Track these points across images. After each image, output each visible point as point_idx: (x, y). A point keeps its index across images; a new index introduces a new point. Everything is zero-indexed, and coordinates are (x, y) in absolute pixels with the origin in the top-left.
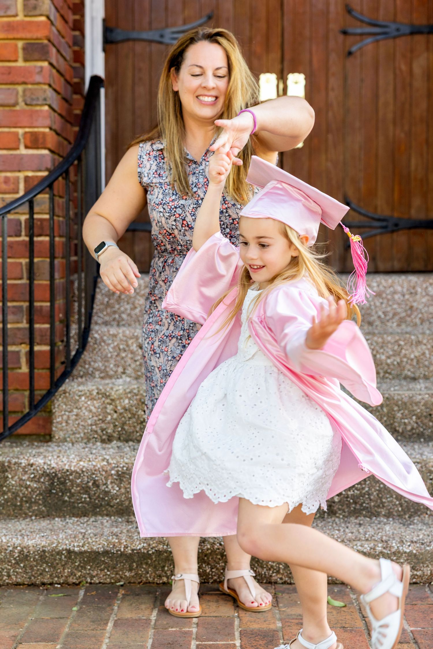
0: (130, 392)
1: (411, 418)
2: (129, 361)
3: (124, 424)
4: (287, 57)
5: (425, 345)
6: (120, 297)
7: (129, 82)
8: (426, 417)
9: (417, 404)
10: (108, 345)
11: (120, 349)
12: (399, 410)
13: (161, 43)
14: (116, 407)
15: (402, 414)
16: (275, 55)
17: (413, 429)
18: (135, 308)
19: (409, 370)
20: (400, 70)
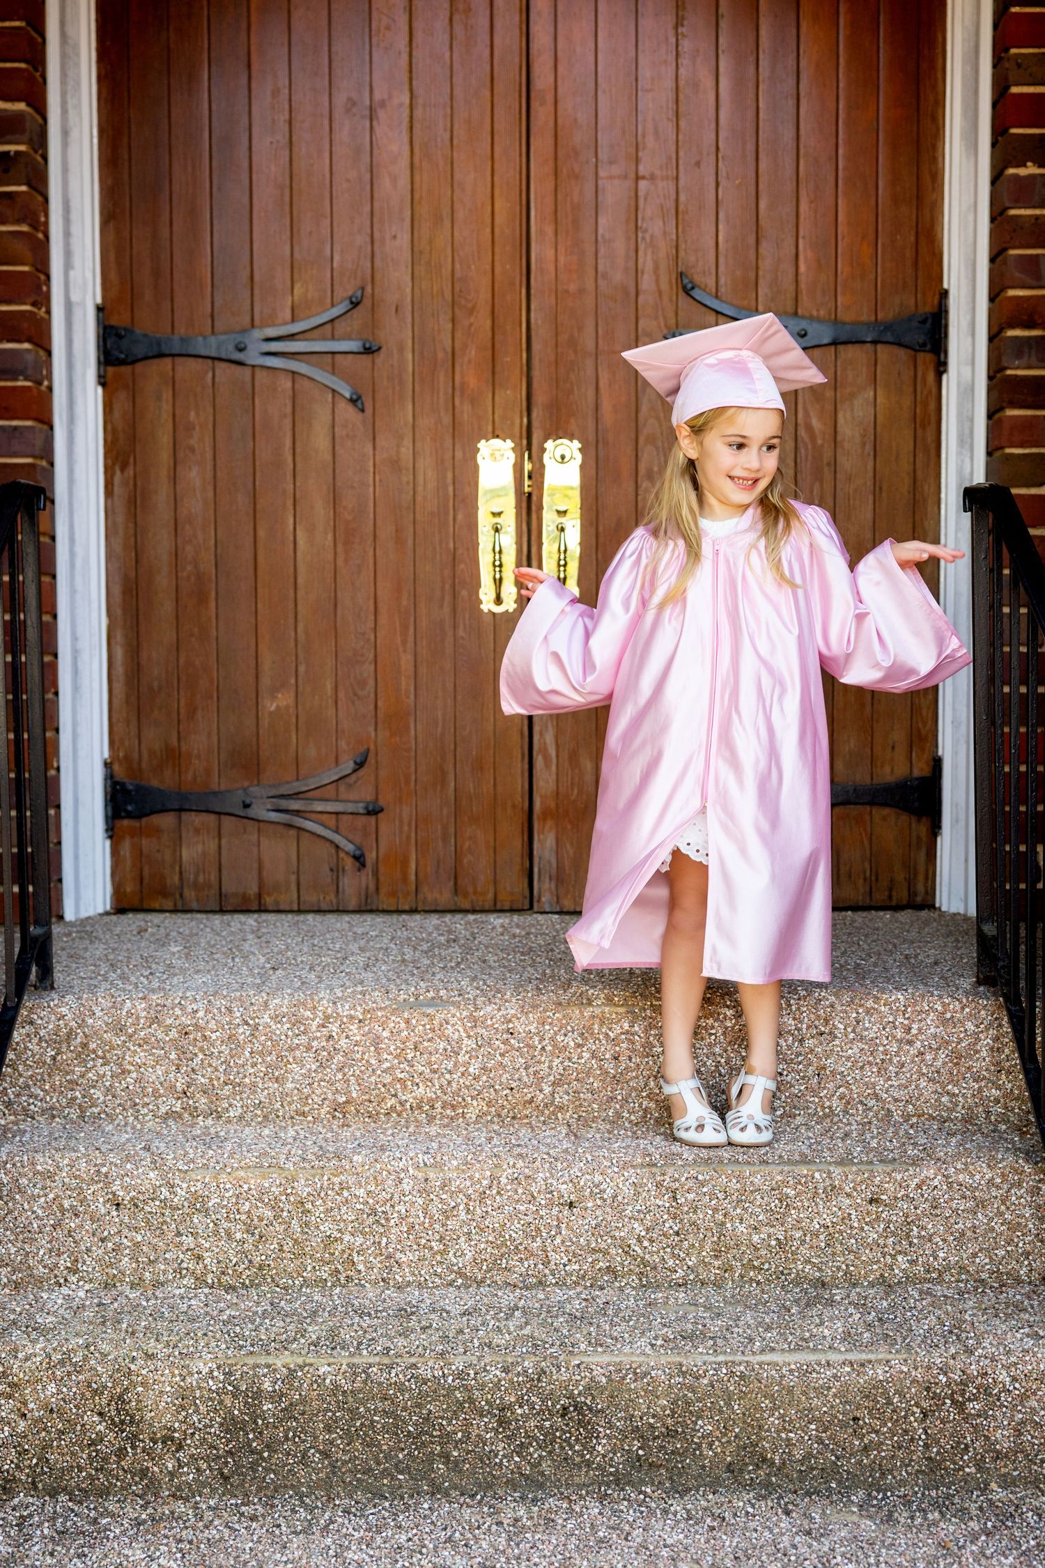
0: (62, 1363)
1: (805, 1429)
2: (88, 1241)
3: (46, 1447)
4: (540, 398)
5: (848, 1195)
6: (85, 1045)
7: (165, 456)
8: (844, 1426)
9: (821, 1391)
10: (34, 1198)
11: (62, 1210)
12: (775, 1408)
13: (240, 363)
14: (25, 1404)
15: (782, 1417)
16: (513, 394)
17: (808, 1456)
18: (125, 1072)
19: (808, 1262)
20: (809, 427)
